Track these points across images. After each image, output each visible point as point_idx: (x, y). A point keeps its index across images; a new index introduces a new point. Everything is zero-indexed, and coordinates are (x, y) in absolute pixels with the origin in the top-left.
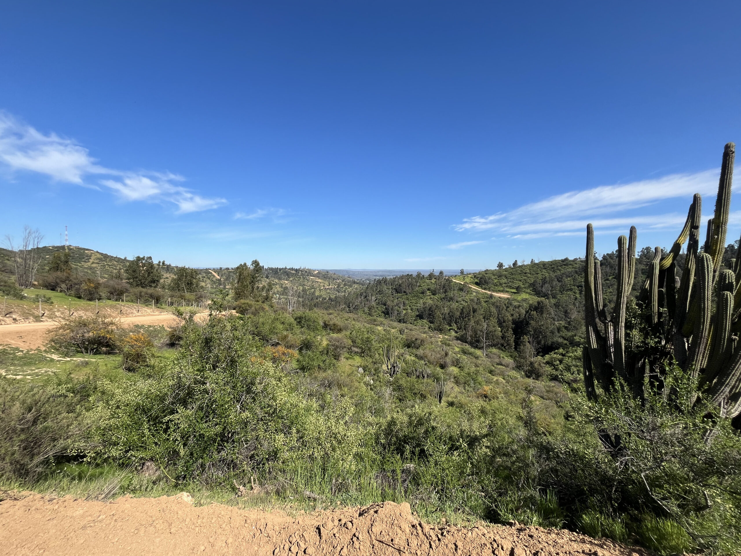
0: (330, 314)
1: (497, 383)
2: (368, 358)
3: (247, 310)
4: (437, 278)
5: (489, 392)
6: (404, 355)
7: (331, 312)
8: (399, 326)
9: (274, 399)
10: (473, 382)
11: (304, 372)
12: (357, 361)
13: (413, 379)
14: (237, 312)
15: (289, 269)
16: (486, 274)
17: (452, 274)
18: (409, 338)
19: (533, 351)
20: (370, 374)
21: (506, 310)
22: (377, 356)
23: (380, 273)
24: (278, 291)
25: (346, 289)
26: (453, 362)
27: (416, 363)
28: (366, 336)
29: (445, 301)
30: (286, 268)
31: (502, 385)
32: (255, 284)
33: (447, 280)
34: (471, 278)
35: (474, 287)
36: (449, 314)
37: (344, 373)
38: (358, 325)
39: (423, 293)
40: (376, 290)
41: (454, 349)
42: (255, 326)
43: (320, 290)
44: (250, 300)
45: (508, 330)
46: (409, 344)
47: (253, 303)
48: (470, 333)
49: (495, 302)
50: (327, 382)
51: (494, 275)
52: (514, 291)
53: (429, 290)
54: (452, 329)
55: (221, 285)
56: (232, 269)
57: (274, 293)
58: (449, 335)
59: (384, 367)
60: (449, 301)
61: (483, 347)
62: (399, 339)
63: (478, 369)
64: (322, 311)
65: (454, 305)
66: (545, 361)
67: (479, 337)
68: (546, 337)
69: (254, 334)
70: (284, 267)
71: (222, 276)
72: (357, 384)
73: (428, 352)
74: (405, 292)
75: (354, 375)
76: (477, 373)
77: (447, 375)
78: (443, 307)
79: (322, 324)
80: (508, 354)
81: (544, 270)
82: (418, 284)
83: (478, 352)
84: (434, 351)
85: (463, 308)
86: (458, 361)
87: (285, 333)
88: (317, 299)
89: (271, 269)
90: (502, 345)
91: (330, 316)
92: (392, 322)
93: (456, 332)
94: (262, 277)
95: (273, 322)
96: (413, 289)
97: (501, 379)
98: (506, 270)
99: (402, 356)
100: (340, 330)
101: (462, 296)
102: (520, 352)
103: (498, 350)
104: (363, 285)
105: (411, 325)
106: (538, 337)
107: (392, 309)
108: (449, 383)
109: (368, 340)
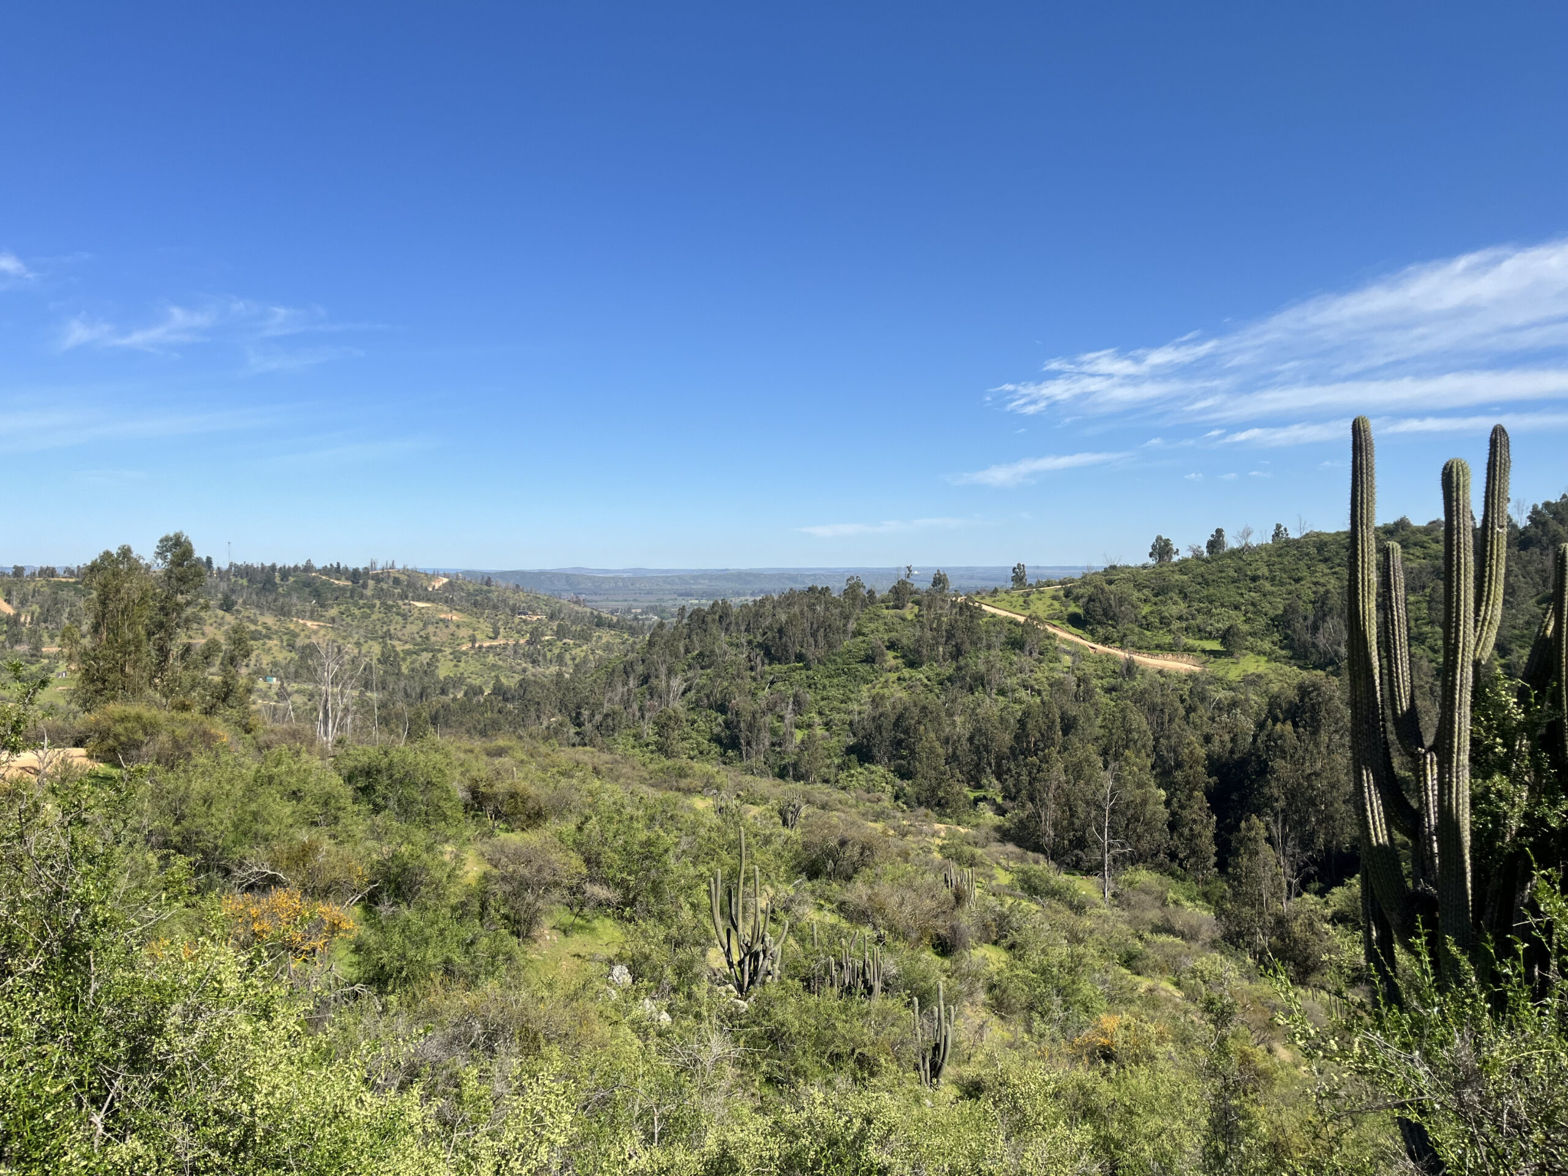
0: (500, 752)
1: (1152, 1000)
2: (648, 924)
3: (137, 745)
4: (925, 602)
5: (1119, 1039)
6: (795, 907)
7: (501, 742)
8: (777, 791)
9: (246, 1088)
10: (1058, 1000)
11: (381, 992)
12: (606, 939)
13: (830, 998)
14: (90, 756)
15: (325, 571)
16: (1110, 582)
17: (980, 584)
18: (817, 839)
19: (1286, 874)
20: (658, 989)
21: (1186, 718)
22: (686, 914)
23: (703, 585)
24: (275, 664)
25: (566, 648)
26: (986, 927)
27: (840, 934)
28: (643, 836)
29: (954, 690)
30: (308, 568)
31: (1170, 1008)
32: (170, 636)
33: (963, 608)
34: (1054, 598)
35: (1065, 635)
36: (971, 739)
37: (550, 986)
38: (611, 793)
39: (869, 659)
40: (687, 651)
41: (991, 877)
42: (174, 811)
43: (457, 656)
44: (151, 702)
45: (1190, 797)
46: (814, 863)
47: (162, 716)
48: (1051, 813)
49: (1144, 692)
50: (478, 1028)
51: (1139, 587)
52: (1215, 645)
53: (892, 646)
54: (984, 799)
55: (18, 641)
56: (70, 572)
57: (259, 672)
58: (974, 821)
59: (715, 958)
60: (971, 690)
61: (1100, 866)
62: (777, 844)
63: (1081, 949)
64: (466, 743)
65: (990, 705)
66: (1329, 912)
67: (1086, 826)
68: (1332, 818)
69: (166, 844)
70: (302, 564)
71: (23, 602)
72: (602, 1030)
73: (889, 895)
74: (800, 657)
75: (590, 994)
76: (1075, 966)
77: (963, 977)
78: (950, 714)
79: (460, 793)
80: (1196, 889)
81: (1322, 567)
82: (852, 626)
83: (1084, 886)
84: (910, 886)
85: (1026, 714)
86: (1002, 921)
87: (304, 835)
88: (443, 692)
89: (246, 572)
90: (1173, 856)
91: (497, 761)
92: (749, 778)
93: (1001, 811)
94: (206, 607)
95: (250, 792)
96: (831, 646)
97: (1165, 986)
98: (1183, 567)
99: (787, 910)
100: (535, 817)
101: (1021, 671)
102: (1237, 878)
103: (1156, 876)
104: (633, 631)
105: (825, 788)
106: (1303, 822)
107: (751, 727)
108: (968, 1011)
109: (650, 853)
